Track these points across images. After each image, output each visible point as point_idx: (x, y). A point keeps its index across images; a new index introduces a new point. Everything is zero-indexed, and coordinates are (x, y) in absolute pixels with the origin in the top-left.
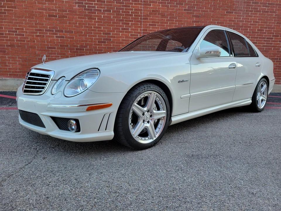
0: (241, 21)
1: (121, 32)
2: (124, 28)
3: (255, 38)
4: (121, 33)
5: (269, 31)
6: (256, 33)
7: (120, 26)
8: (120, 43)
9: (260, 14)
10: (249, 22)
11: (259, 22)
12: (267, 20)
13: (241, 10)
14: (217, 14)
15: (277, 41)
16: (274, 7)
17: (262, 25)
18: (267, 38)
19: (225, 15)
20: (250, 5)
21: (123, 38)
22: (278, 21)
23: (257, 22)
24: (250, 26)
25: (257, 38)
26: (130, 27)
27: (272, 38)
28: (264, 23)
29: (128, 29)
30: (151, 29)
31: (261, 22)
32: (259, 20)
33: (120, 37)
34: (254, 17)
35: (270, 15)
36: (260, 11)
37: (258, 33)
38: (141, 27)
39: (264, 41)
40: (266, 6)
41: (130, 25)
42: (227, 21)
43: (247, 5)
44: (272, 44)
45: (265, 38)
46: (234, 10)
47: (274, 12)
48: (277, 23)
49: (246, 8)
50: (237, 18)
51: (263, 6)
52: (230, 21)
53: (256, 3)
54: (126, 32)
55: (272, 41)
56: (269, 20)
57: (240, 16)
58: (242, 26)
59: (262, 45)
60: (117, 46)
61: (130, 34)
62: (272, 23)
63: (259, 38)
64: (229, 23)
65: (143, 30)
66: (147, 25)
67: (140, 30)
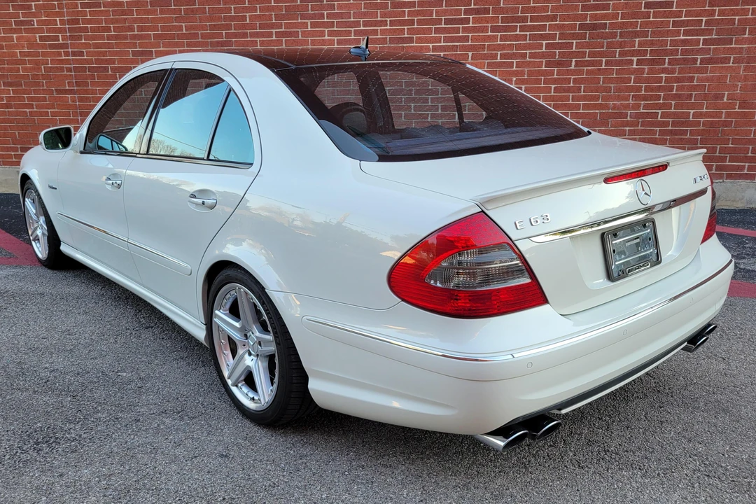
1: (15, 31)
2: (22, 19)
3: (405, 23)
4: (15, 35)
7: (10, 15)
8: (18, 62)
15: (484, 30)
18: (448, 21)
21: (23, 48)
25: (412, 22)
26: (34, 15)
27: (467, 21)
29: (30, 23)
30: (88, 17)
33: (16, 46)
38: (60, 14)
39: (437, 30)
41: (34, 11)
44: (466, 39)
45: (439, 21)
54: (27, 31)
55: (465, 30)
59: (431, 45)
60: (11, 70)
61: (37, 35)
63: (419, 22)
65: (69, 22)
66: (77, 5)
67: (62, 22)
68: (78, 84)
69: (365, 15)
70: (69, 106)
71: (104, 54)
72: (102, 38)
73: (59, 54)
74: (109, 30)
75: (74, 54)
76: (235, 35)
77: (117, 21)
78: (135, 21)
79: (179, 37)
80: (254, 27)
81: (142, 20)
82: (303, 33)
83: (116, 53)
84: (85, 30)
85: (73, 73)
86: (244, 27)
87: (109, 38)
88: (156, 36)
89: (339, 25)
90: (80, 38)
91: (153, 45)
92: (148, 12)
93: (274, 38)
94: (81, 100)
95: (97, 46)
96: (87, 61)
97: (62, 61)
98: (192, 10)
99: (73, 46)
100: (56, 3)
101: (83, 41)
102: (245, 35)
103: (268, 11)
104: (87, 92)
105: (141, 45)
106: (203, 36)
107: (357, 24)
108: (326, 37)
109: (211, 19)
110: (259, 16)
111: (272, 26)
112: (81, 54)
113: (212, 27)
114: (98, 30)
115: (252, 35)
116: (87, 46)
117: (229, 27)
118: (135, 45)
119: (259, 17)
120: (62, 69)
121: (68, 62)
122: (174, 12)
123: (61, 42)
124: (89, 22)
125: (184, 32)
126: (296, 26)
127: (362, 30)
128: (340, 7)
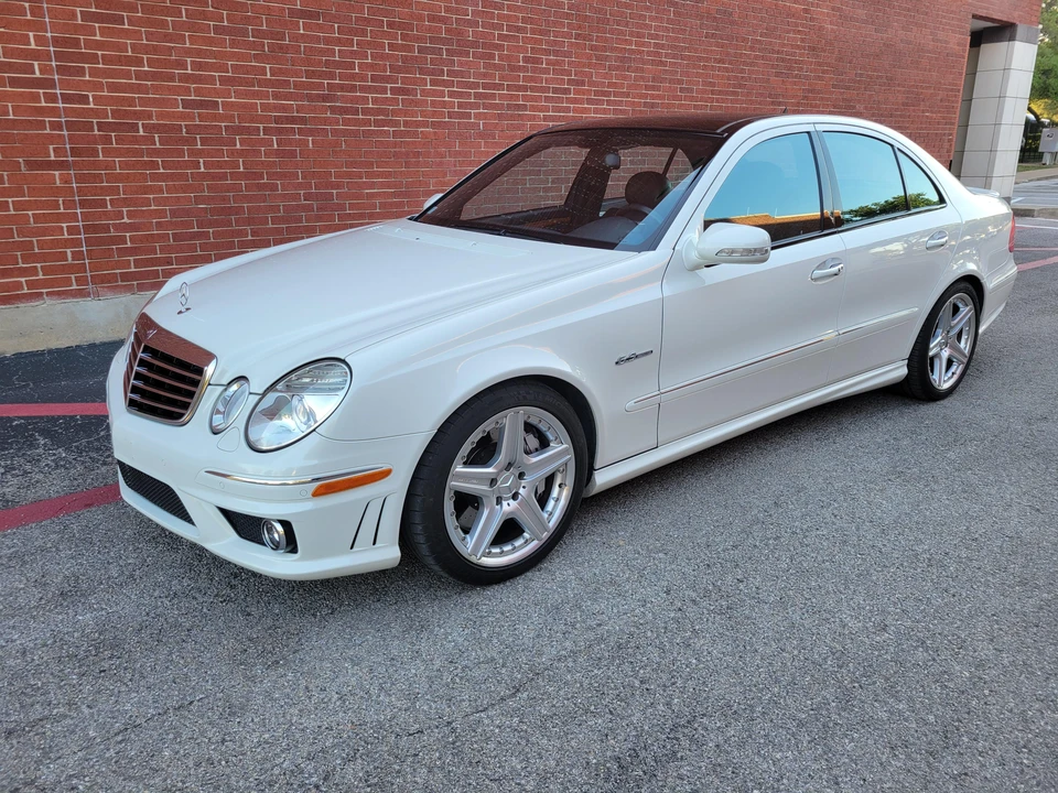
0: (470, 23)
3: (519, 88)
5: (557, 63)
6: (520, 69)
10: (494, 27)
11: (525, 30)
17: (536, 41)
18: (554, 90)
22: (579, 27)
23: (519, 29)
24: (500, 45)
25: (526, 88)
27: (568, 91)
28: (541, 32)
30: (98, 38)
31: (533, 31)
32: (524, 20)
37: (524, 69)
39: (547, 99)
42: (421, 18)
45: (548, 90)
48: (578, 36)
52: (432, 19)
55: (568, 100)
56: (555, 24)
58: (475, 44)
59: (541, 114)
62: (564, 35)
63: (532, 89)
64: (430, 29)
65: (56, 42)
66: (74, 15)
67: (40, 40)
68: (74, 152)
69: (485, 76)
70: (57, 191)
71: (131, 102)
72: (127, 75)
73: (36, 98)
74: (139, 62)
75: (66, 98)
76: (342, 88)
77: (155, 50)
78: (189, 52)
79: (260, 83)
80: (364, 78)
81: (199, 53)
82: (423, 91)
83: (154, 102)
84: (93, 59)
85: (65, 133)
86: (353, 77)
87: (139, 76)
88: (223, 80)
90: (81, 72)
91: (218, 93)
92: (211, 42)
94: (79, 179)
95: (113, 87)
96: (95, 113)
97: (41, 111)
98: (281, 47)
99: (64, 84)
100: (27, 5)
101: (87, 78)
102: (353, 88)
103: (382, 59)
104: (96, 165)
105: (198, 92)
106: (296, 85)
107: (476, 85)
109: (309, 62)
110: (371, 65)
111: (387, 79)
112: (84, 99)
113: (309, 74)
114: (119, 60)
115: (363, 89)
116: (97, 86)
117: (332, 76)
118: (187, 91)
119: (372, 67)
120: (42, 125)
121: (54, 112)
122: (253, 46)
123: (38, 74)
124: (100, 45)
125: (268, 77)
126: (414, 82)
127: (481, 93)
128: (461, 64)
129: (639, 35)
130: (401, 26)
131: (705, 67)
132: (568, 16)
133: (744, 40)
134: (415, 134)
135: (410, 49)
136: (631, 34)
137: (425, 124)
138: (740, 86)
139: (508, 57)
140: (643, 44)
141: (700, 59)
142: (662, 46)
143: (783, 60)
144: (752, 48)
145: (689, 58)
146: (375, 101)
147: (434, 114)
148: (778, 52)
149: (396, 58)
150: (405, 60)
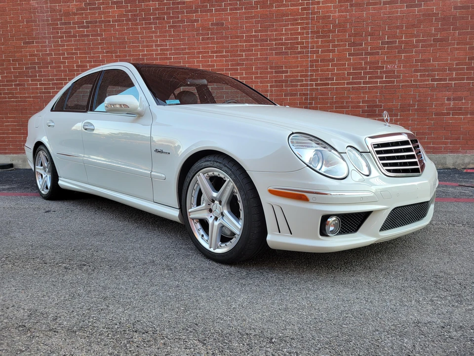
0: (48, 55)
9: (76, 40)
10: (60, 54)
11: (76, 54)
12: (89, 49)
13: (45, 38)
14: (9, 47)
16: (96, 26)
17: (82, 58)
19: (22, 47)
20: (58, 28)
22: (108, 48)
23: (73, 54)
28: (85, 53)
34: (67, 45)
35: (92, 40)
36: (75, 36)
40: (84, 27)
42: (26, 56)
43: (54, 29)
46: (34, 38)
47: (98, 35)
48: (107, 52)
49: (52, 33)
50: (41, 51)
51: (79, 27)
52: (31, 55)
53: (65, 24)
56: (93, 49)
57: (45, 46)
58: (51, 63)
62: (99, 53)
69: (56, 75)
82: (27, 84)
89: (44, 80)
93: (14, 87)
103: (10, 74)
107: (53, 80)
108: (39, 86)
110: (6, 76)
111: (12, 81)
126: (24, 81)
127: (55, 83)
128: (44, 72)
129: (147, 46)
130: (17, 60)
131: (203, 57)
132: (100, 44)
133: (237, 37)
134: (25, 101)
135: (22, 68)
136: (143, 46)
137: (29, 97)
138: (238, 65)
139: (68, 67)
140: (152, 50)
141: (199, 53)
142: (167, 50)
143: (282, 44)
144: (246, 41)
145: (189, 53)
146: (8, 89)
147: (33, 93)
148: (275, 40)
149: (16, 72)
150: (19, 73)
